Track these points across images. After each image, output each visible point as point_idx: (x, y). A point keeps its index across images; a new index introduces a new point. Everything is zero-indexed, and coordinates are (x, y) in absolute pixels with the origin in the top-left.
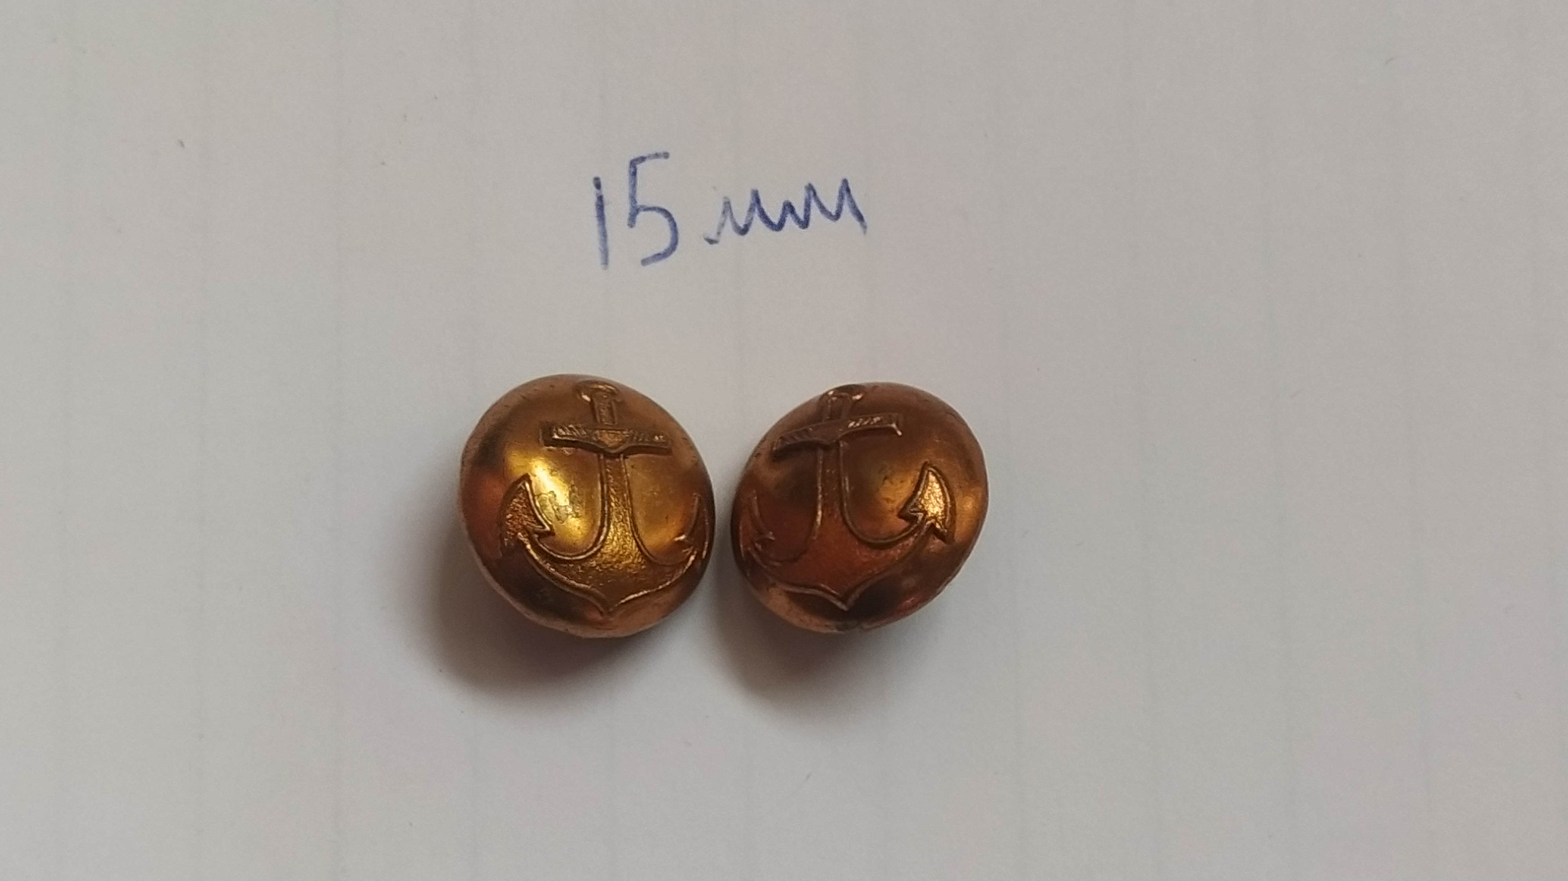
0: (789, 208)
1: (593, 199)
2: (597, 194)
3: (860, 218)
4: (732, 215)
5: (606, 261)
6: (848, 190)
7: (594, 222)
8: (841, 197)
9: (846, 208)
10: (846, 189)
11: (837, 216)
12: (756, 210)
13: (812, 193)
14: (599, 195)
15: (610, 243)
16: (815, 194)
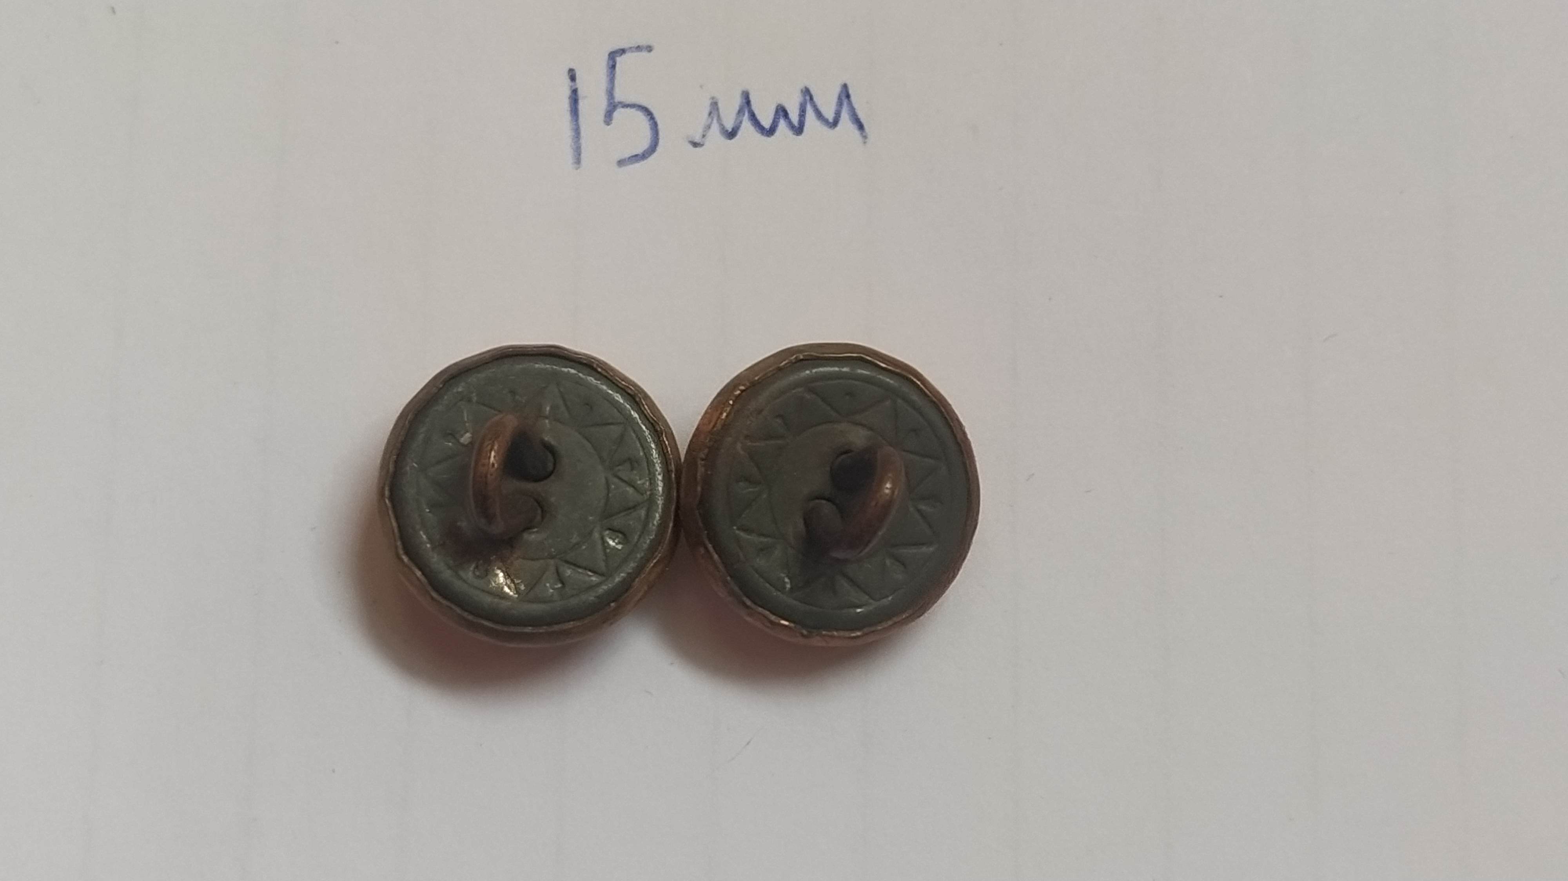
0: (782, 112)
1: (567, 92)
2: (571, 87)
3: (861, 127)
4: (719, 116)
5: (578, 161)
6: (848, 96)
7: (567, 117)
8: (840, 104)
9: (845, 116)
10: (845, 94)
11: (835, 123)
12: (747, 114)
13: (808, 98)
14: (573, 88)
15: (583, 142)
16: (811, 98)
